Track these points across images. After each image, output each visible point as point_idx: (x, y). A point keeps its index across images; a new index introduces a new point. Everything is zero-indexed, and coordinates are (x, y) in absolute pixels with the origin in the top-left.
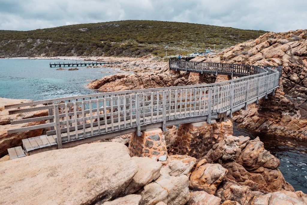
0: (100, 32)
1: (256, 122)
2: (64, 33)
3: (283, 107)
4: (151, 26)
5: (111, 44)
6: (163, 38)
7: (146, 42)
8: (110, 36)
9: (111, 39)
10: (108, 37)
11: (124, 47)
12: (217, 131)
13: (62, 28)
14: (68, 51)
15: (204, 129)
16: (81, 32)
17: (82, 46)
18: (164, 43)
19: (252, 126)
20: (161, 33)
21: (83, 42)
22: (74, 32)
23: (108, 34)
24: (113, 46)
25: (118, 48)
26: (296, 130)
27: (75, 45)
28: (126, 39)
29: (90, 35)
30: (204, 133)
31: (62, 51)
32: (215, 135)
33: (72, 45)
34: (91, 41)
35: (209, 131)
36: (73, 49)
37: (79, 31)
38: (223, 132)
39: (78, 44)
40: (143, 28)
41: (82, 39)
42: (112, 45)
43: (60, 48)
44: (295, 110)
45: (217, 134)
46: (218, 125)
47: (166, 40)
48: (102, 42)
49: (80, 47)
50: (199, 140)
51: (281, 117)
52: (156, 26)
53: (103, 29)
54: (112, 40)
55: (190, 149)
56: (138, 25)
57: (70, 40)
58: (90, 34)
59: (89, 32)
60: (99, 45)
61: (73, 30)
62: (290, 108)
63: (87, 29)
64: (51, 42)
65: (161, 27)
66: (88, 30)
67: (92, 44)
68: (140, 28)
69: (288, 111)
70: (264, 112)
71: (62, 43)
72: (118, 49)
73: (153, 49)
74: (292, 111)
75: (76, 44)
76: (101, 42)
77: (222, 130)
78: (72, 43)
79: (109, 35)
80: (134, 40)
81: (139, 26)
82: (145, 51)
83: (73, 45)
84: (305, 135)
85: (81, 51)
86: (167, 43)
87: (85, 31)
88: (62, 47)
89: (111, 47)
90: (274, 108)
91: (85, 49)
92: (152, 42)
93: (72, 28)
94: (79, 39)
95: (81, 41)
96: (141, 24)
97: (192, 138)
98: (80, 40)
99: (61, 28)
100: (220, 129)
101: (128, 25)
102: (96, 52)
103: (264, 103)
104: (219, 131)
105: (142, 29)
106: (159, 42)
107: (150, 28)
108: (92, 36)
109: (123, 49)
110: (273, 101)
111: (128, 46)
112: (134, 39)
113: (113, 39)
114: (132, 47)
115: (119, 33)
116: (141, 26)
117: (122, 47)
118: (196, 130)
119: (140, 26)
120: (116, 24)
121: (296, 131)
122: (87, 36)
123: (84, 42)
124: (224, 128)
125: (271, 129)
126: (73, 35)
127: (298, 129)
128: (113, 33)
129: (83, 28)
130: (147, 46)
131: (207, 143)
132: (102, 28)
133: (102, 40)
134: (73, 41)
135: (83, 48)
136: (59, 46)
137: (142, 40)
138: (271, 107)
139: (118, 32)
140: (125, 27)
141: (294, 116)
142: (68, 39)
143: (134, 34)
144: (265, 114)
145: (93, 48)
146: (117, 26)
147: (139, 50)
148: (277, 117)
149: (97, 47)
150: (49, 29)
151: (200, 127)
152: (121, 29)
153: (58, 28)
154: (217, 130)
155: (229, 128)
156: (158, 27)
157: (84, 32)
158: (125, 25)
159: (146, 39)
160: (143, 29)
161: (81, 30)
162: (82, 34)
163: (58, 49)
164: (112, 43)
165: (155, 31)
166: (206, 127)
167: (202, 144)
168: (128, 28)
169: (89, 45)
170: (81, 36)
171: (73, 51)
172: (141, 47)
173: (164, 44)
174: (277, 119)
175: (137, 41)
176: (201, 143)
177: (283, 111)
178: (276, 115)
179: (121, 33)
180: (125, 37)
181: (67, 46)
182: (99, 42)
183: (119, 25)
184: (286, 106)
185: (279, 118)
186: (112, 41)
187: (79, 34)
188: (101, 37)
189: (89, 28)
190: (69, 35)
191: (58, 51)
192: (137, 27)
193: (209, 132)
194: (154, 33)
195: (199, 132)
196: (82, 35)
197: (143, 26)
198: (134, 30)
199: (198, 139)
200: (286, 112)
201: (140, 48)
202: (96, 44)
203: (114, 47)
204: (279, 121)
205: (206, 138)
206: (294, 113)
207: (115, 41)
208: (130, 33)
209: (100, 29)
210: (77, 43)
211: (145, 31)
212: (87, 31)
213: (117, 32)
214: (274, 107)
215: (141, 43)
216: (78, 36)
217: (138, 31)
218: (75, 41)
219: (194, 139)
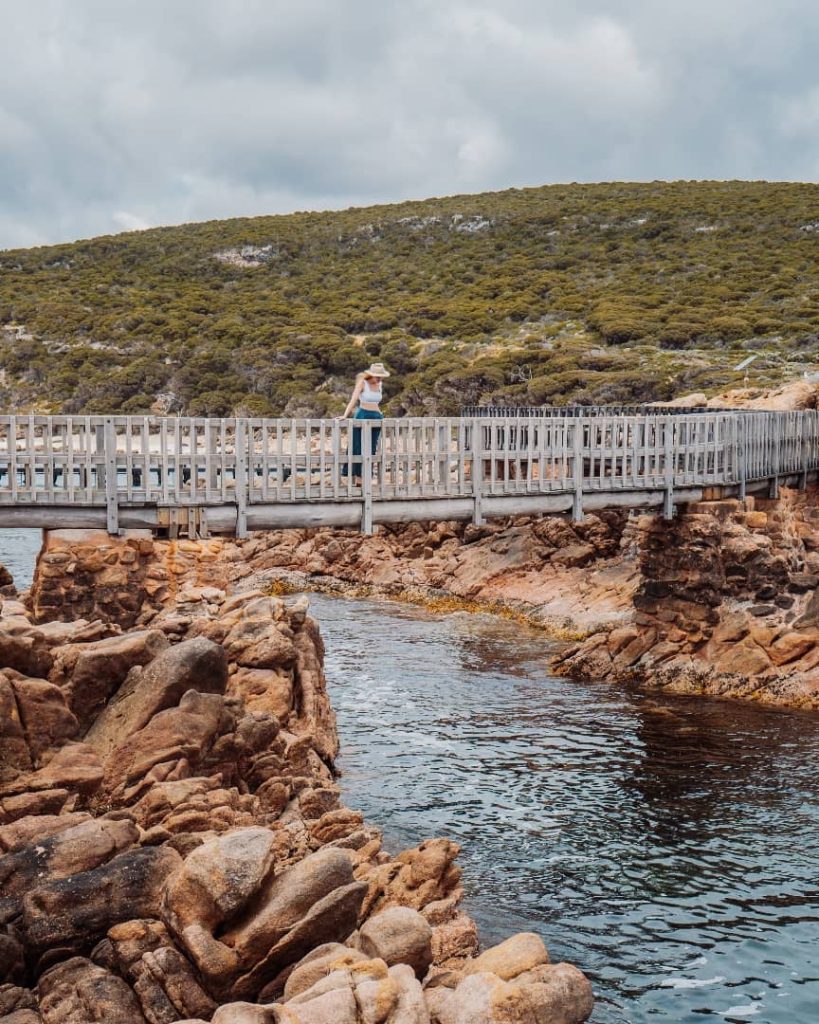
0: (354, 269)
1: (619, 651)
2: (117, 282)
3: (730, 578)
4: (712, 223)
5: (415, 353)
6: (785, 303)
7: (653, 332)
8: (422, 298)
9: (418, 320)
10: (404, 301)
11: (494, 372)
12: (154, 568)
13: (105, 249)
14: (132, 399)
15: (97, 553)
16: (229, 273)
17: (223, 368)
18: (777, 340)
19: (597, 670)
20: (775, 270)
21: (232, 342)
22: (184, 275)
23: (406, 283)
24: (426, 366)
25: (451, 378)
26: (749, 674)
27: (182, 359)
28: (518, 317)
29: (288, 295)
30: (98, 566)
31: (94, 401)
32: (151, 582)
33: (161, 357)
34: (288, 330)
35: (122, 563)
36: (163, 383)
37: (217, 268)
38: (178, 574)
39: (203, 351)
40: (651, 235)
41: (233, 320)
42: (418, 360)
43: (83, 382)
44: (791, 592)
45: (154, 578)
46: (159, 547)
47: (801, 315)
48: (360, 339)
49: (209, 375)
50: (79, 589)
51: (713, 620)
52: (749, 221)
53: (377, 254)
54: (427, 324)
55: (40, 610)
56: (622, 219)
57: (153, 326)
58: (287, 286)
59: (285, 274)
60: (335, 358)
61: (177, 259)
62: (762, 580)
63: (272, 252)
64: (29, 337)
65: (781, 230)
66: (275, 257)
67: (287, 352)
68: (635, 240)
69: (752, 595)
70: (653, 604)
71: (96, 346)
72: (447, 383)
73: (681, 379)
74: (768, 595)
75: (187, 355)
76: (351, 342)
77: (173, 567)
78: (159, 345)
79: (414, 292)
80: (570, 324)
81: (625, 226)
82: (620, 398)
83: (168, 361)
84: (777, 693)
85: (215, 397)
86: (792, 339)
87: (256, 264)
88: (99, 372)
89: (411, 369)
90: (687, 580)
91: (244, 390)
92: (694, 337)
93: (170, 249)
94: (207, 319)
95: (221, 335)
96: (638, 213)
97: (47, 577)
98: (216, 326)
99: (101, 250)
100: (165, 560)
101: (550, 222)
102: (312, 406)
103: (654, 561)
104: (164, 569)
105: (644, 245)
106: (739, 334)
107: (702, 234)
108: (297, 301)
109: (484, 382)
110: (684, 547)
111: (521, 361)
112: (578, 313)
113: (435, 317)
114: (546, 372)
115: (480, 278)
116: (641, 221)
117: (478, 370)
118: (59, 549)
119: (636, 228)
120: (469, 218)
121: (747, 680)
122: (264, 298)
123: (239, 338)
124: (182, 560)
125: (658, 676)
126: (178, 295)
127: (758, 668)
128: (442, 276)
129: (246, 243)
130: (642, 359)
131: (112, 602)
132: (373, 248)
133: (360, 328)
134: (169, 336)
135: (231, 379)
136: (77, 364)
137: (627, 322)
138: (676, 575)
139: (478, 269)
140: (529, 235)
141: (771, 616)
142: (138, 322)
143: (586, 279)
144: (656, 613)
145: (290, 378)
146: (472, 227)
147: (583, 386)
148: (695, 622)
149: (320, 372)
150: (22, 252)
151: (80, 544)
152: (500, 248)
153: (84, 247)
154: (157, 564)
155: (199, 561)
156: (761, 228)
157: (249, 275)
158: (530, 221)
159: (657, 312)
160: (653, 246)
161: (232, 257)
162: (235, 284)
163: (73, 383)
164: (424, 342)
165: (733, 259)
166: (103, 547)
167: (94, 604)
168: (546, 241)
169: (271, 358)
170: (224, 296)
171: (164, 399)
172: (600, 369)
173: (774, 346)
174: (695, 630)
175: (593, 328)
176: (85, 598)
177: (726, 593)
178: (692, 613)
179: (497, 275)
180: (521, 302)
181: (128, 369)
182: (334, 339)
183: (485, 219)
184: (743, 572)
185: (703, 625)
186: (427, 335)
187: (218, 288)
188: (357, 307)
189: (282, 247)
190: (148, 294)
191: (68, 402)
192: (609, 234)
193: (118, 565)
194: (725, 268)
195: (75, 558)
196: (234, 290)
197: (652, 221)
198: (584, 257)
199: (76, 583)
200: (742, 600)
201: (595, 374)
202: (317, 356)
203: (430, 372)
204: (705, 638)
205: (110, 587)
206: (776, 603)
207: (445, 334)
208: (561, 275)
209: (355, 250)
210: (192, 347)
211: (662, 257)
212: (272, 265)
213: (470, 273)
214: (686, 576)
215: (618, 339)
216: (203, 303)
217: (616, 261)
218: (186, 336)
219: (55, 580)
